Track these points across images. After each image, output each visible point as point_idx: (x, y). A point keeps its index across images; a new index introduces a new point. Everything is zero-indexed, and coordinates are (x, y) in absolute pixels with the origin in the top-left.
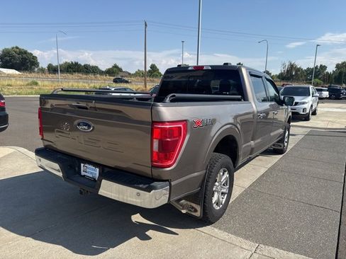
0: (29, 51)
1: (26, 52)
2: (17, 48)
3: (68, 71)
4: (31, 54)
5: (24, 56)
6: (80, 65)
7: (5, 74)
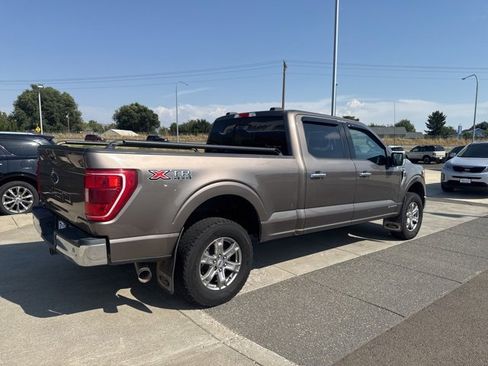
0: (149, 108)
1: (145, 110)
2: (137, 105)
3: (193, 132)
4: (152, 112)
5: (144, 114)
6: (208, 124)
7: (120, 136)
